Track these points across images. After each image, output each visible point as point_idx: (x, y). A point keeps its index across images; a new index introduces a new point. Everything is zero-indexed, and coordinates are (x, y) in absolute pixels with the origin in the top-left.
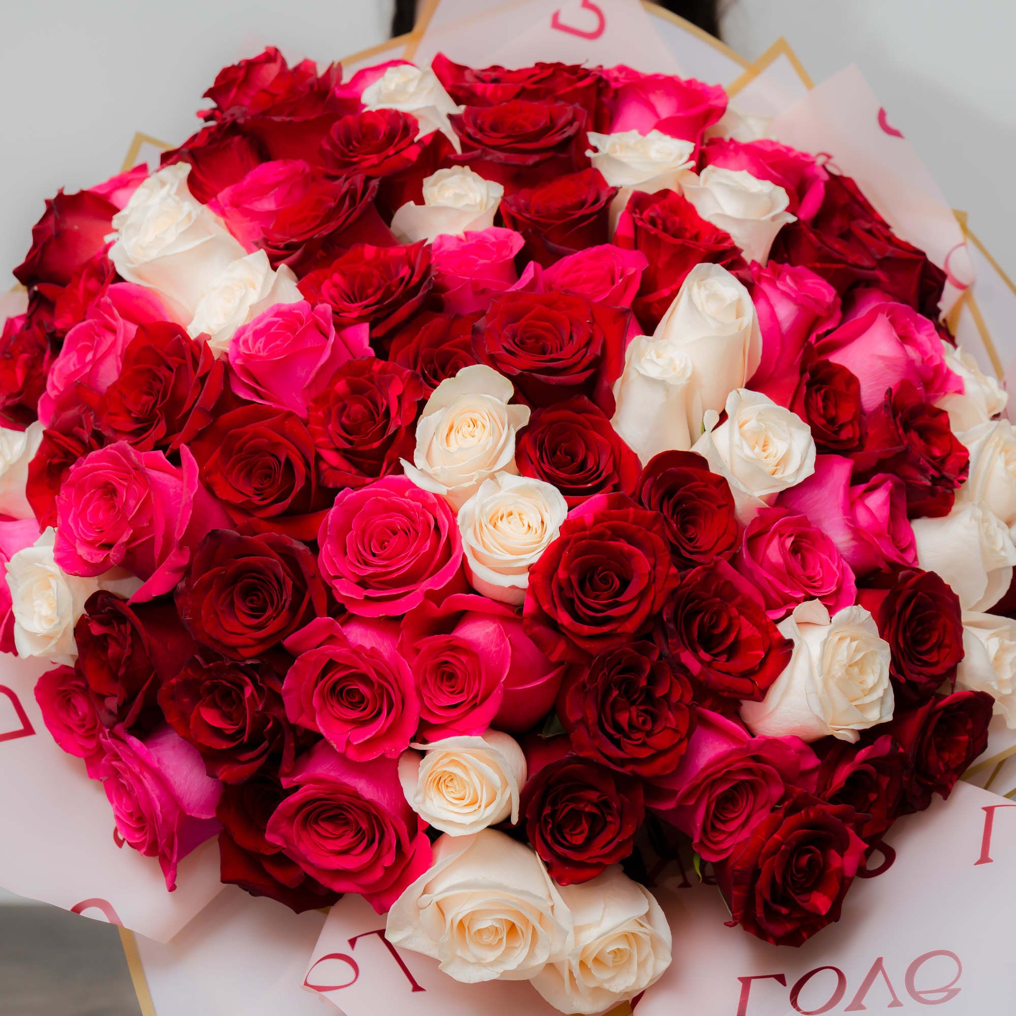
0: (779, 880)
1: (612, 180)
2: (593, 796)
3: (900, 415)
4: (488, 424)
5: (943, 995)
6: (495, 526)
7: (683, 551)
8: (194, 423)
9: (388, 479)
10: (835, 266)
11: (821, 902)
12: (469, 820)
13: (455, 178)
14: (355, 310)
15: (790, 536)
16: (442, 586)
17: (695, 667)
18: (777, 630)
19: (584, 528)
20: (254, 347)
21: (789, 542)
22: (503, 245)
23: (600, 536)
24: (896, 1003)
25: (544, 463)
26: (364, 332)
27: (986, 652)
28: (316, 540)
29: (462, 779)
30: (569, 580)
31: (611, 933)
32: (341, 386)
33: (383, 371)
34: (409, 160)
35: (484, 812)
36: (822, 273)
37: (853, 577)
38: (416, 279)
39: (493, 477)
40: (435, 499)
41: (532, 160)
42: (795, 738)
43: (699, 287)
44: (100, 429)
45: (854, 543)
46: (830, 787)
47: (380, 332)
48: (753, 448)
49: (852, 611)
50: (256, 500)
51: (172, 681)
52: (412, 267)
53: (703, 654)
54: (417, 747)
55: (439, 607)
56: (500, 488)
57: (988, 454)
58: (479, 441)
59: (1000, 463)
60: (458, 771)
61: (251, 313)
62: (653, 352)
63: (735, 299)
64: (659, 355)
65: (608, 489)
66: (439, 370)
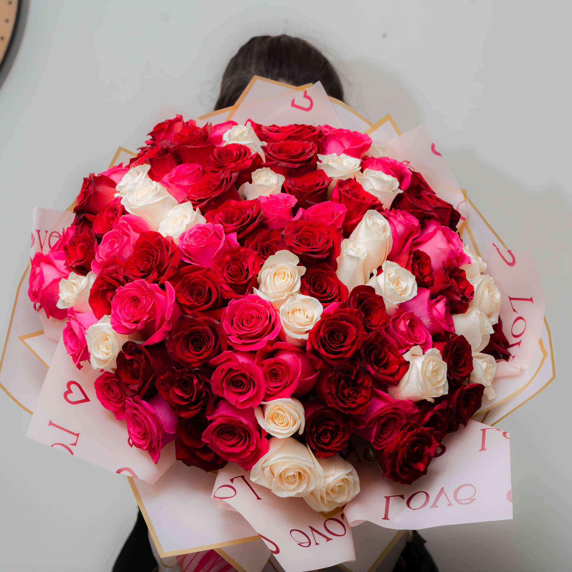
0: (406, 456)
1: (329, 175)
2: (333, 423)
3: (448, 272)
4: (289, 274)
5: (469, 501)
6: (293, 314)
7: (367, 326)
8: (169, 273)
9: (249, 295)
10: (418, 211)
11: (421, 466)
12: (285, 432)
13: (264, 172)
14: (231, 227)
15: (408, 320)
16: (274, 338)
17: (372, 372)
18: (403, 357)
19: (330, 316)
20: (189, 242)
21: (408, 322)
22: (286, 201)
23: (336, 319)
24: (450, 504)
25: (311, 289)
26: (234, 236)
27: (482, 368)
28: (221, 318)
29: (282, 415)
30: (324, 337)
31: (339, 478)
32: (228, 258)
33: (245, 252)
34: (247, 165)
35: (292, 429)
36: (413, 214)
37: (431, 337)
38: (255, 215)
39: (292, 295)
40: (270, 304)
41: (297, 166)
42: (410, 400)
43: (369, 219)
44: (127, 275)
45: (431, 323)
46: (424, 420)
47: (241, 236)
48: (393, 284)
49: (433, 350)
50: (196, 304)
51: (162, 377)
52: (252, 210)
53: (375, 367)
54: (263, 403)
55: (272, 347)
56: (296, 300)
57: (482, 288)
58: (286, 281)
59: (486, 292)
60: (281, 412)
61: (187, 227)
62: (352, 246)
63: (383, 225)
64: (354, 247)
65: (336, 300)
66: (265, 251)
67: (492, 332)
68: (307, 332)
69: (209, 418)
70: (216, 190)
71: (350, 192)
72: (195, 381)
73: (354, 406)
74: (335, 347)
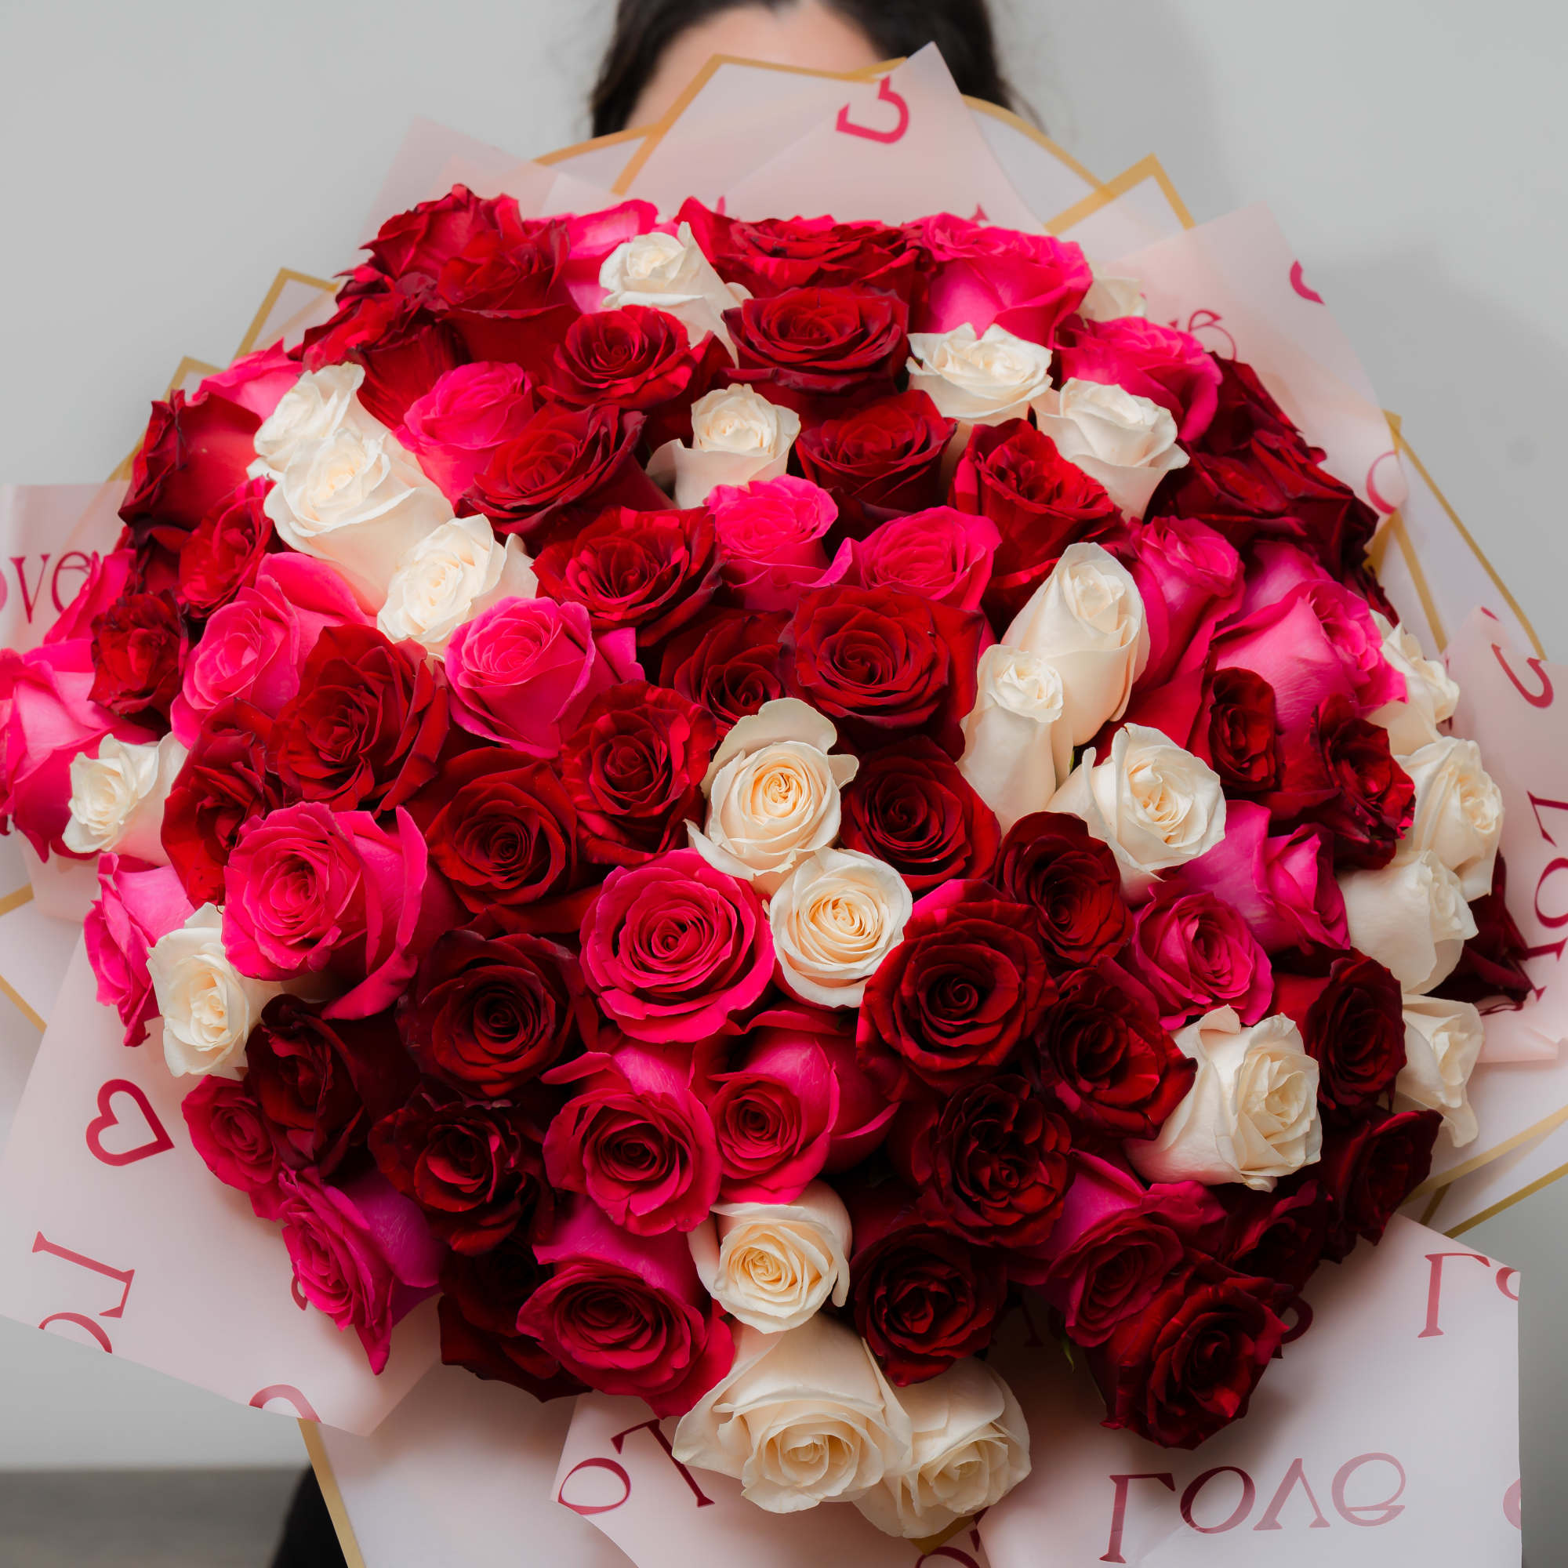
0: (1177, 1375)
1: (946, 411)
2: (941, 1271)
3: (1329, 743)
4: (804, 783)
5: (1378, 1514)
6: (813, 919)
7: (1057, 948)
8: (410, 776)
9: (673, 854)
10: (1237, 519)
11: (1227, 1400)
12: (785, 1312)
13: (732, 400)
14: (617, 607)
15: (1195, 917)
16: (749, 1005)
17: (1073, 1100)
18: (1175, 1046)
19: (934, 927)
21: (1193, 929)
22: (803, 505)
23: (954, 939)
24: (1320, 1523)
25: (874, 828)
26: (627, 642)
27: (1433, 1052)
29: (776, 1258)
30: (915, 999)
31: (959, 1445)
32: (603, 721)
33: (659, 703)
34: (676, 387)
35: (807, 1300)
37: (1268, 965)
38: (696, 567)
39: (812, 855)
40: (738, 887)
41: (839, 385)
42: (1195, 1184)
43: (1072, 578)
44: (277, 773)
45: (1269, 919)
46: (1239, 1247)
47: (649, 641)
48: (1146, 806)
49: (1273, 1022)
50: (499, 882)
51: (389, 1119)
52: (689, 548)
53: (1083, 1084)
54: (719, 1209)
56: (823, 870)
58: (795, 805)
59: (1455, 801)
60: (770, 1248)
61: (473, 608)
62: (1012, 671)
63: (1119, 595)
64: (1020, 674)
65: (959, 864)
66: (728, 692)
67: (1471, 931)
68: (858, 982)
69: (543, 1255)
70: (573, 474)
71: (1013, 475)
72: (495, 1141)
73: (1012, 1219)
74: (951, 1030)
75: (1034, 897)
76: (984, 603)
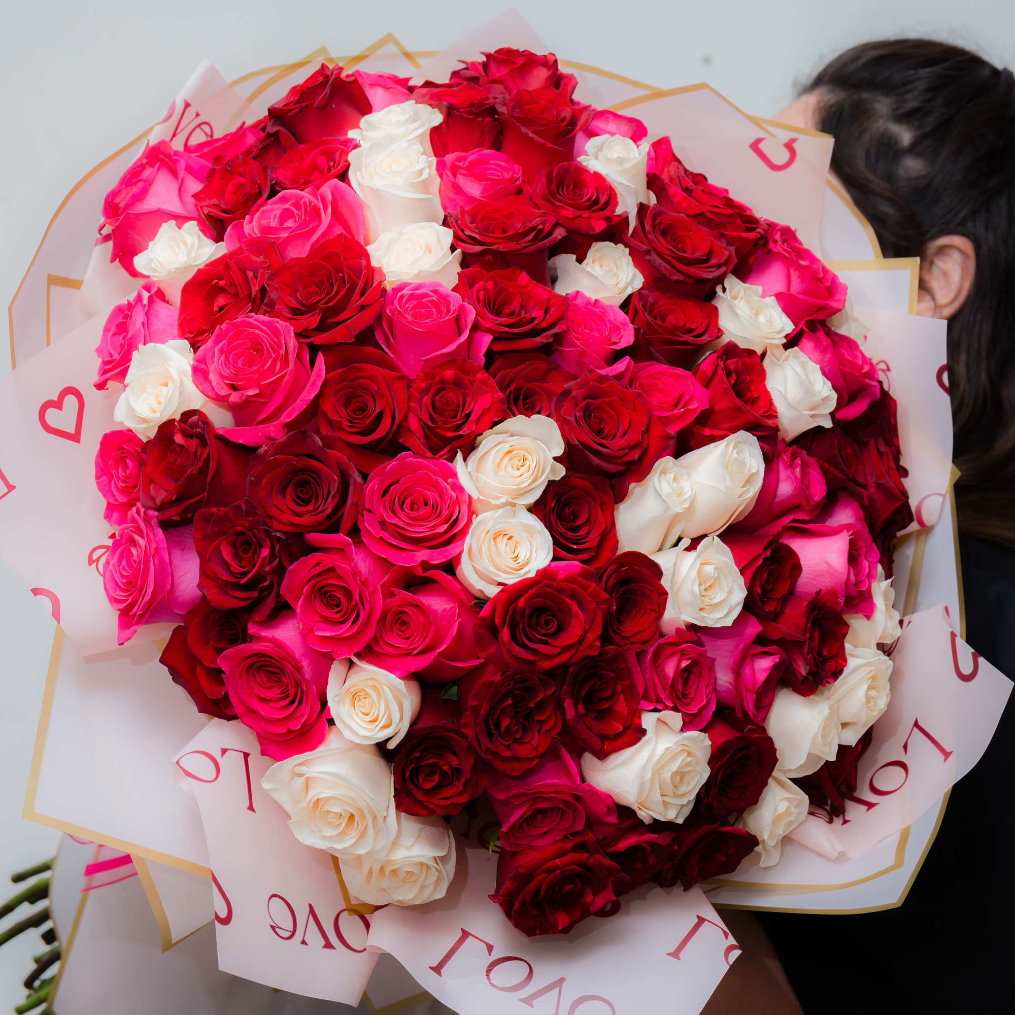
0: (542, 892)
1: (723, 324)
2: (454, 761)
3: (816, 613)
4: (533, 467)
6: (495, 538)
7: (611, 630)
9: (443, 462)
10: (837, 473)
13: (615, 252)
14: (490, 320)
15: (689, 659)
17: (570, 713)
18: (640, 718)
19: (555, 580)
20: (405, 303)
21: (684, 664)
22: (615, 328)
23: (562, 591)
25: (553, 513)
26: (485, 341)
27: (776, 809)
28: (369, 475)
29: (373, 701)
30: (524, 610)
32: (449, 374)
33: (483, 382)
36: (825, 472)
37: (714, 708)
38: (544, 325)
39: (514, 505)
40: (467, 499)
41: (676, 277)
42: (609, 797)
43: (734, 448)
45: (730, 686)
46: (614, 846)
47: (498, 347)
48: (700, 585)
49: (700, 735)
50: (345, 424)
51: (214, 510)
52: (546, 313)
53: (581, 707)
54: (355, 660)
55: (424, 572)
56: (515, 516)
57: (861, 674)
58: (521, 476)
59: (864, 687)
60: (373, 695)
61: (417, 275)
62: (672, 475)
63: (753, 471)
64: (675, 479)
65: (585, 556)
66: (521, 398)
67: (833, 758)
68: (500, 584)
69: (252, 629)
70: (510, 239)
71: (734, 377)
72: (265, 552)
73: (506, 753)
74: (532, 637)
75: (613, 595)
76: (680, 433)
